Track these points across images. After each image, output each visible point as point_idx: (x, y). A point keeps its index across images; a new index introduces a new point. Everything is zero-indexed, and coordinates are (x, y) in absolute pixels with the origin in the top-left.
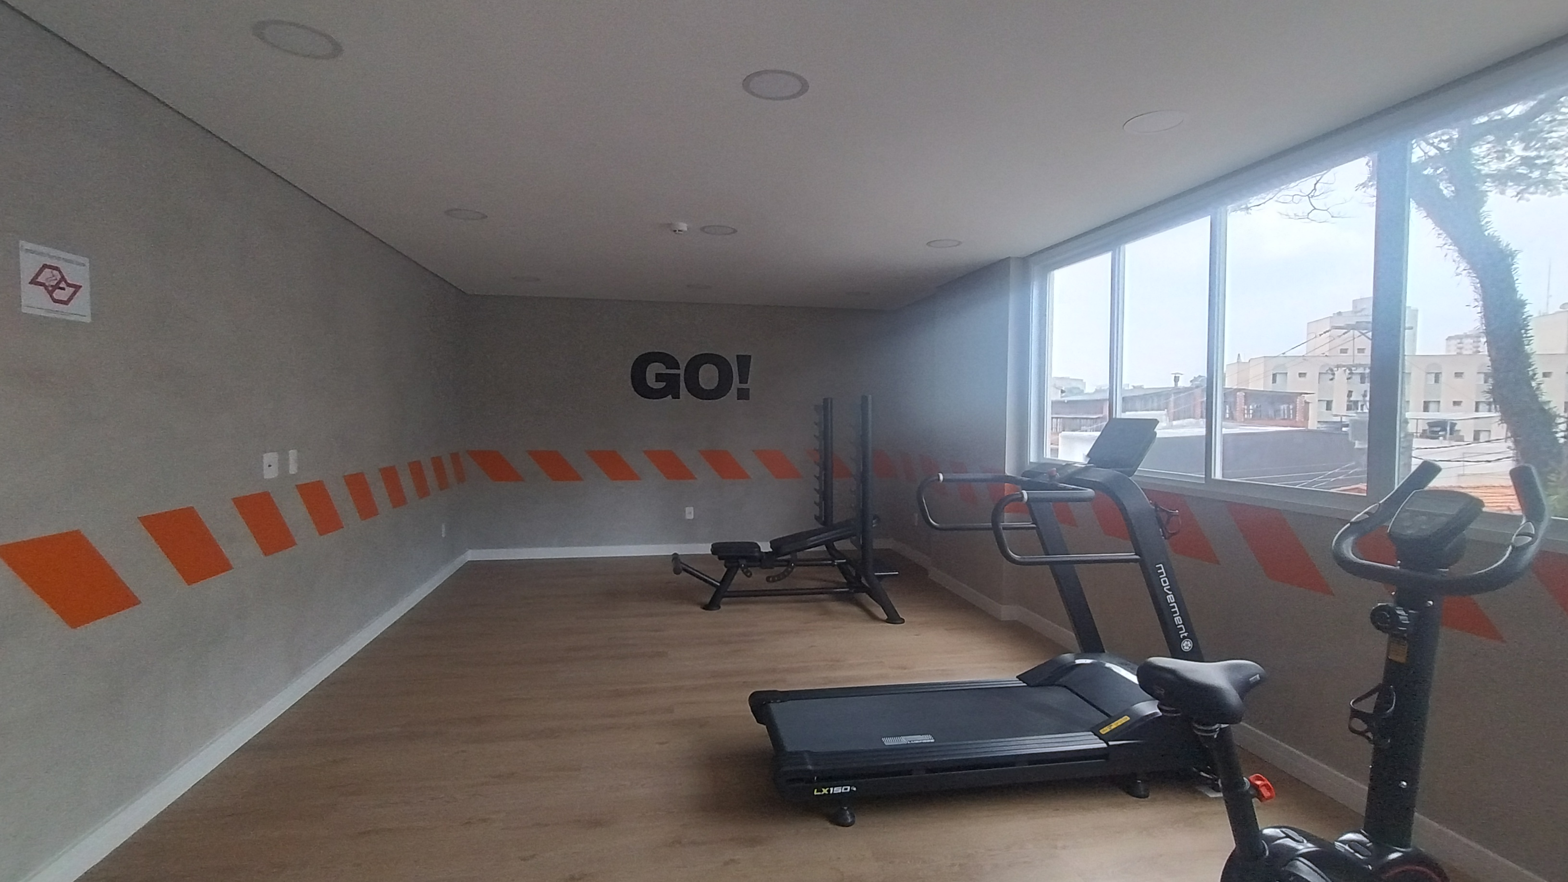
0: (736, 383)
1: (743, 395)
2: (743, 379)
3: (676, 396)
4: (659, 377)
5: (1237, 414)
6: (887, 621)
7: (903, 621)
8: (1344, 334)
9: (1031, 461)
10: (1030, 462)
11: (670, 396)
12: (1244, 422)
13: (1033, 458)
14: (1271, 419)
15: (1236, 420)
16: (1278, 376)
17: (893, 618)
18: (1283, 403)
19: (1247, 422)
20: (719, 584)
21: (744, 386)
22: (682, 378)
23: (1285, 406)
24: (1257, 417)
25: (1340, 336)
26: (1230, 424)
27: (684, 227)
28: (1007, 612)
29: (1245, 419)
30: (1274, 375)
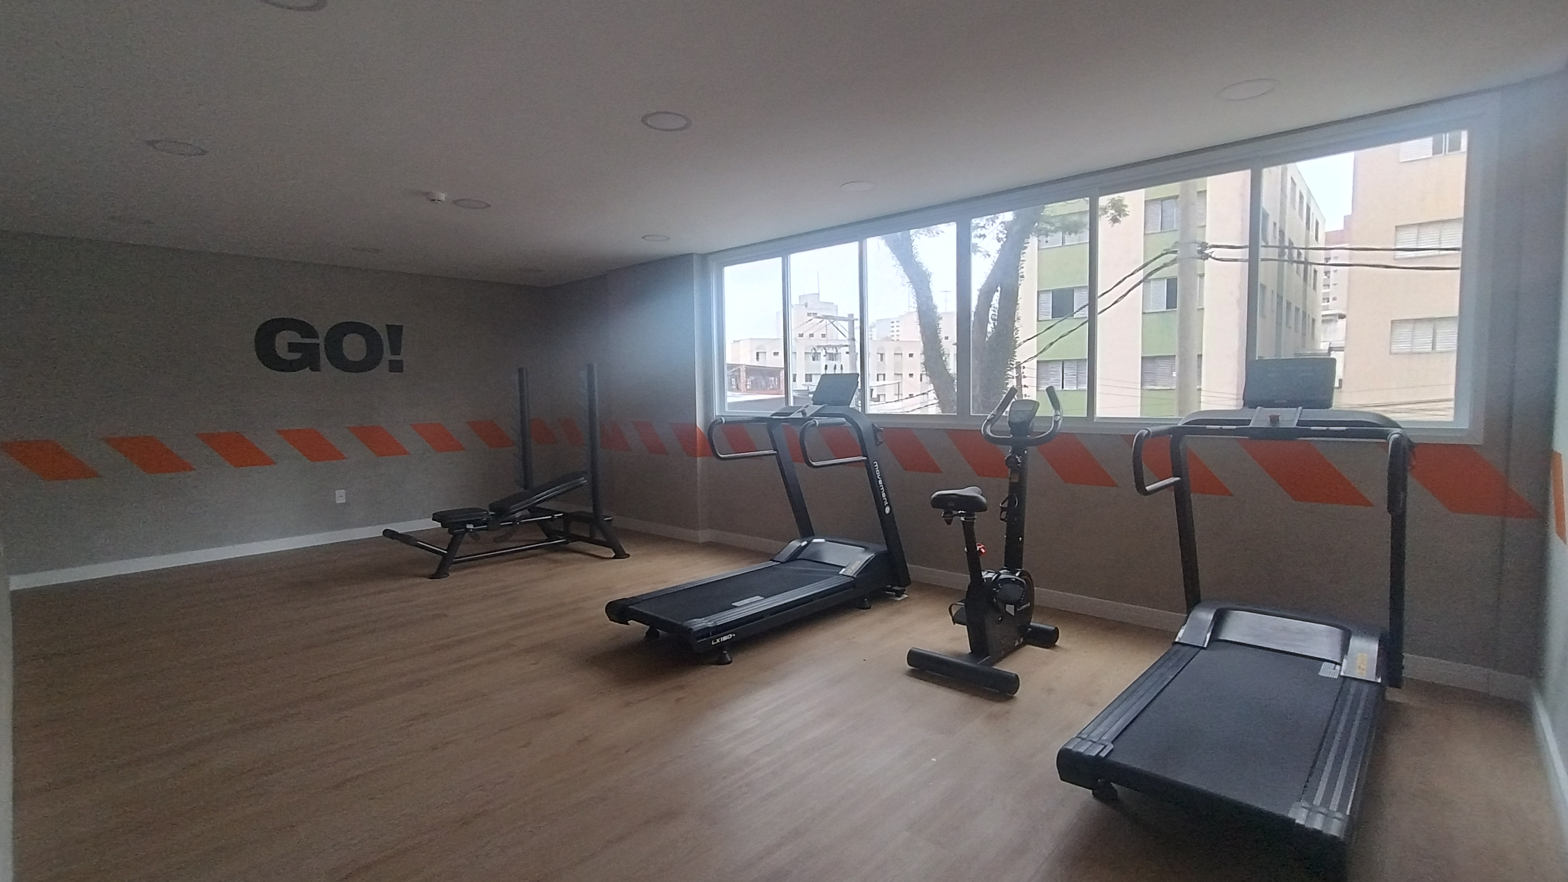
0: (387, 355)
1: (396, 367)
2: (396, 349)
3: (315, 368)
4: (292, 347)
5: (742, 386)
6: (614, 558)
7: (628, 556)
8: (820, 322)
9: (717, 414)
10: (716, 416)
11: (308, 369)
12: (746, 392)
13: (717, 412)
14: (764, 390)
15: (741, 391)
16: (760, 355)
17: (620, 554)
18: (772, 377)
19: (749, 392)
20: (446, 552)
21: (397, 358)
22: (322, 347)
23: (773, 378)
24: (755, 388)
25: (818, 324)
26: (737, 394)
27: (443, 196)
28: (703, 535)
29: (747, 390)
30: (758, 354)
